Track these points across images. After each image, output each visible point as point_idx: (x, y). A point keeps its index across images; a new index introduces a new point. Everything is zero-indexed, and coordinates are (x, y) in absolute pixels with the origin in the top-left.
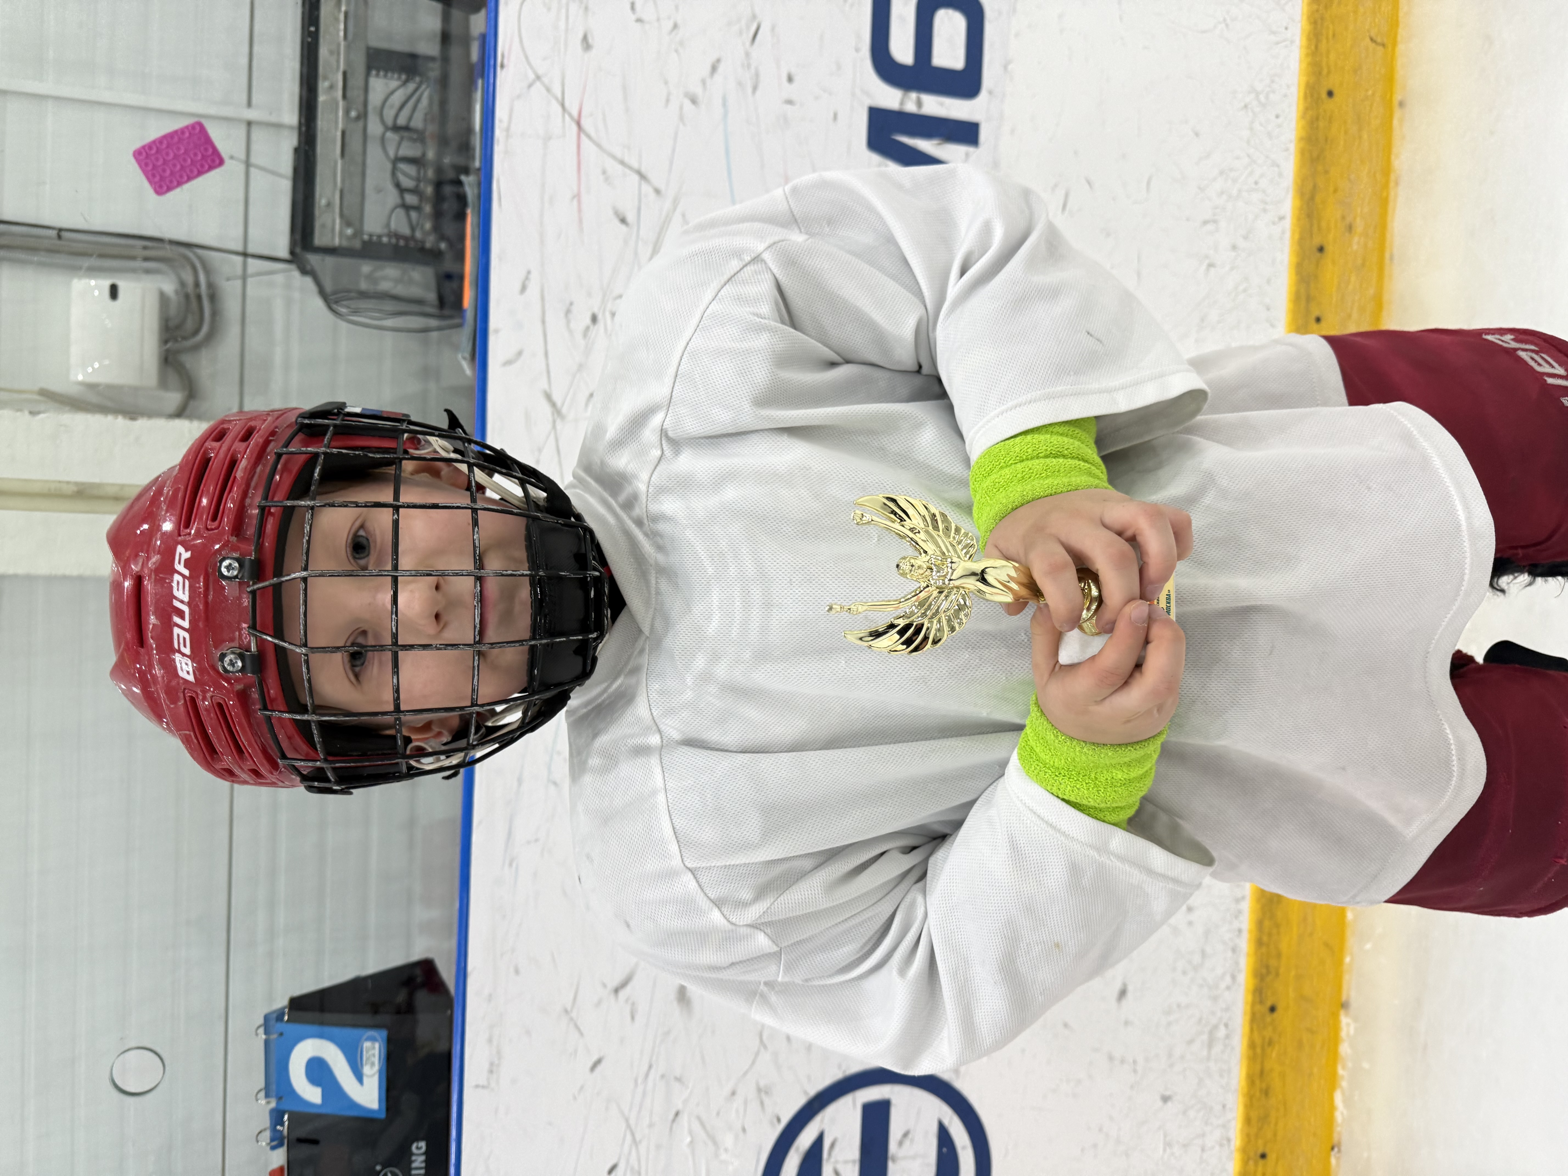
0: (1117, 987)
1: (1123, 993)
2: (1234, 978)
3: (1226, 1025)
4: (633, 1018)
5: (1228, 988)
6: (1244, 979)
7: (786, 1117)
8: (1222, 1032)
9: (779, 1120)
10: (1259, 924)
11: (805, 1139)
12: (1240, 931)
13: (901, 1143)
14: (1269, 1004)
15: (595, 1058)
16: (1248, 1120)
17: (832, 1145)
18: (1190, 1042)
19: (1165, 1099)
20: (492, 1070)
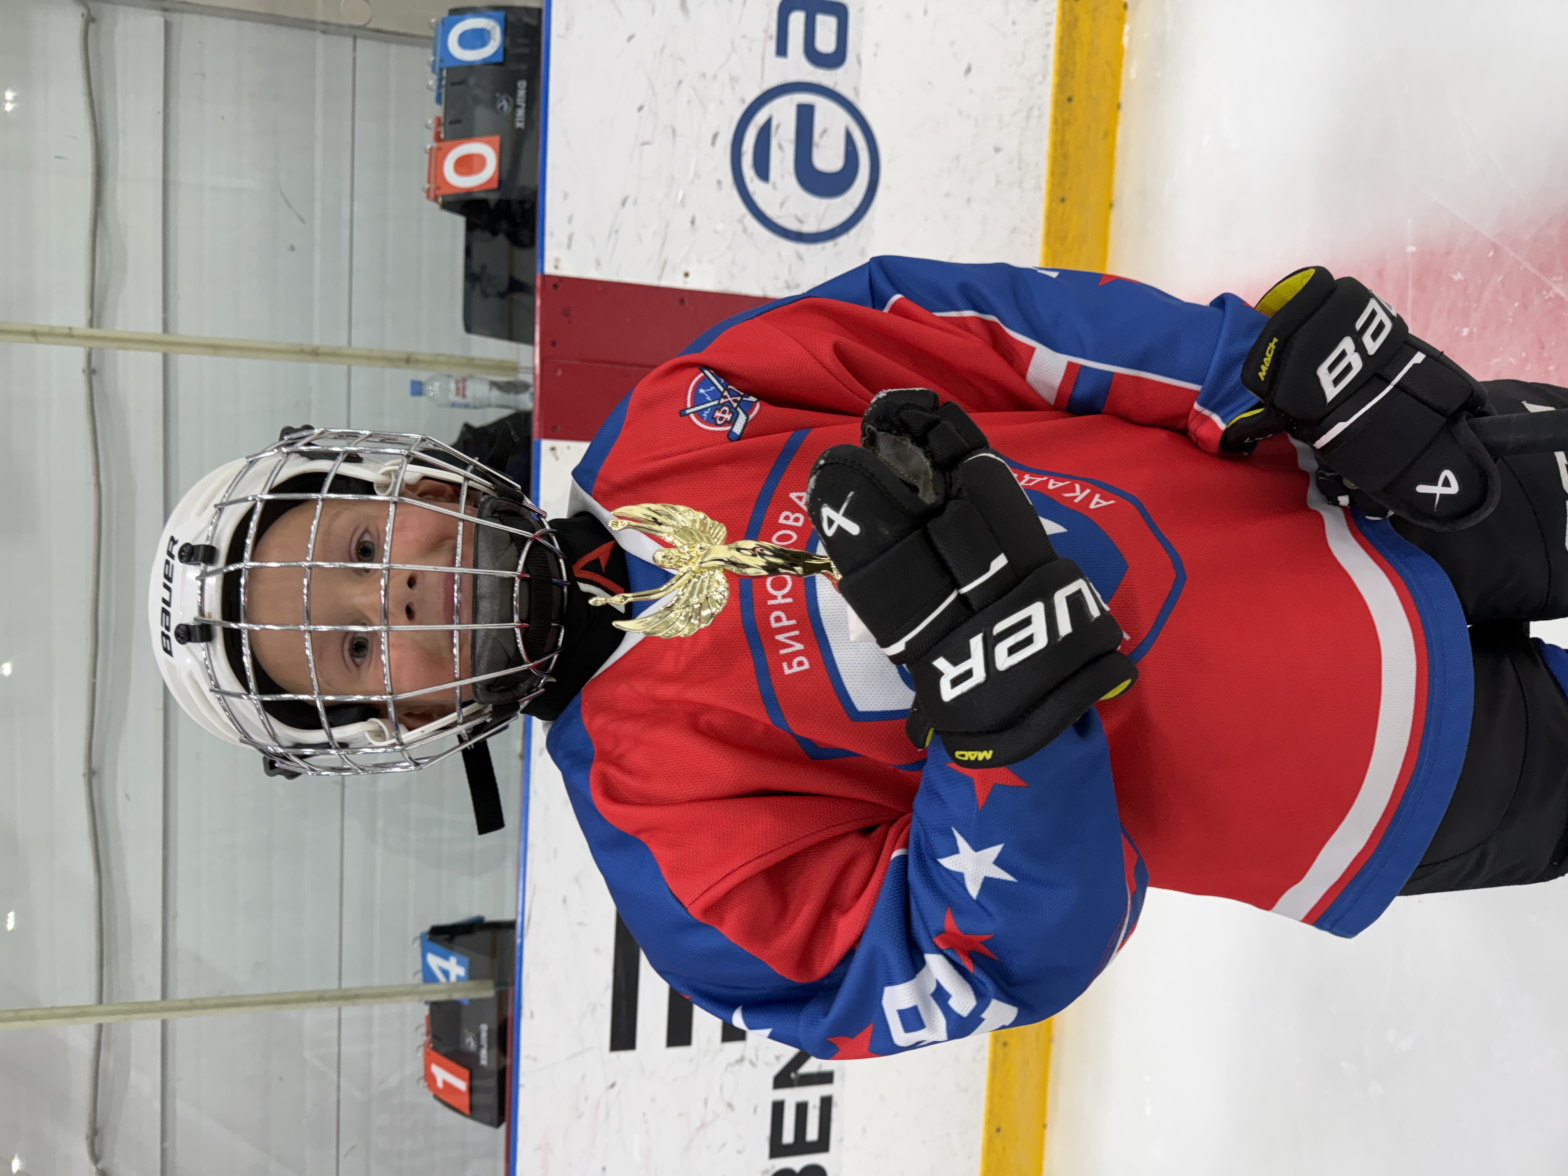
0: (964, 67)
1: (968, 70)
2: (1044, 77)
3: (1039, 109)
4: (653, 12)
5: (1040, 83)
6: (1051, 79)
7: (749, 99)
8: (1035, 112)
9: (743, 101)
10: (1061, 39)
11: (760, 118)
12: (1049, 46)
13: (821, 136)
15: (630, 34)
16: (1053, 173)
17: (778, 127)
18: (1014, 114)
20: (567, 27)
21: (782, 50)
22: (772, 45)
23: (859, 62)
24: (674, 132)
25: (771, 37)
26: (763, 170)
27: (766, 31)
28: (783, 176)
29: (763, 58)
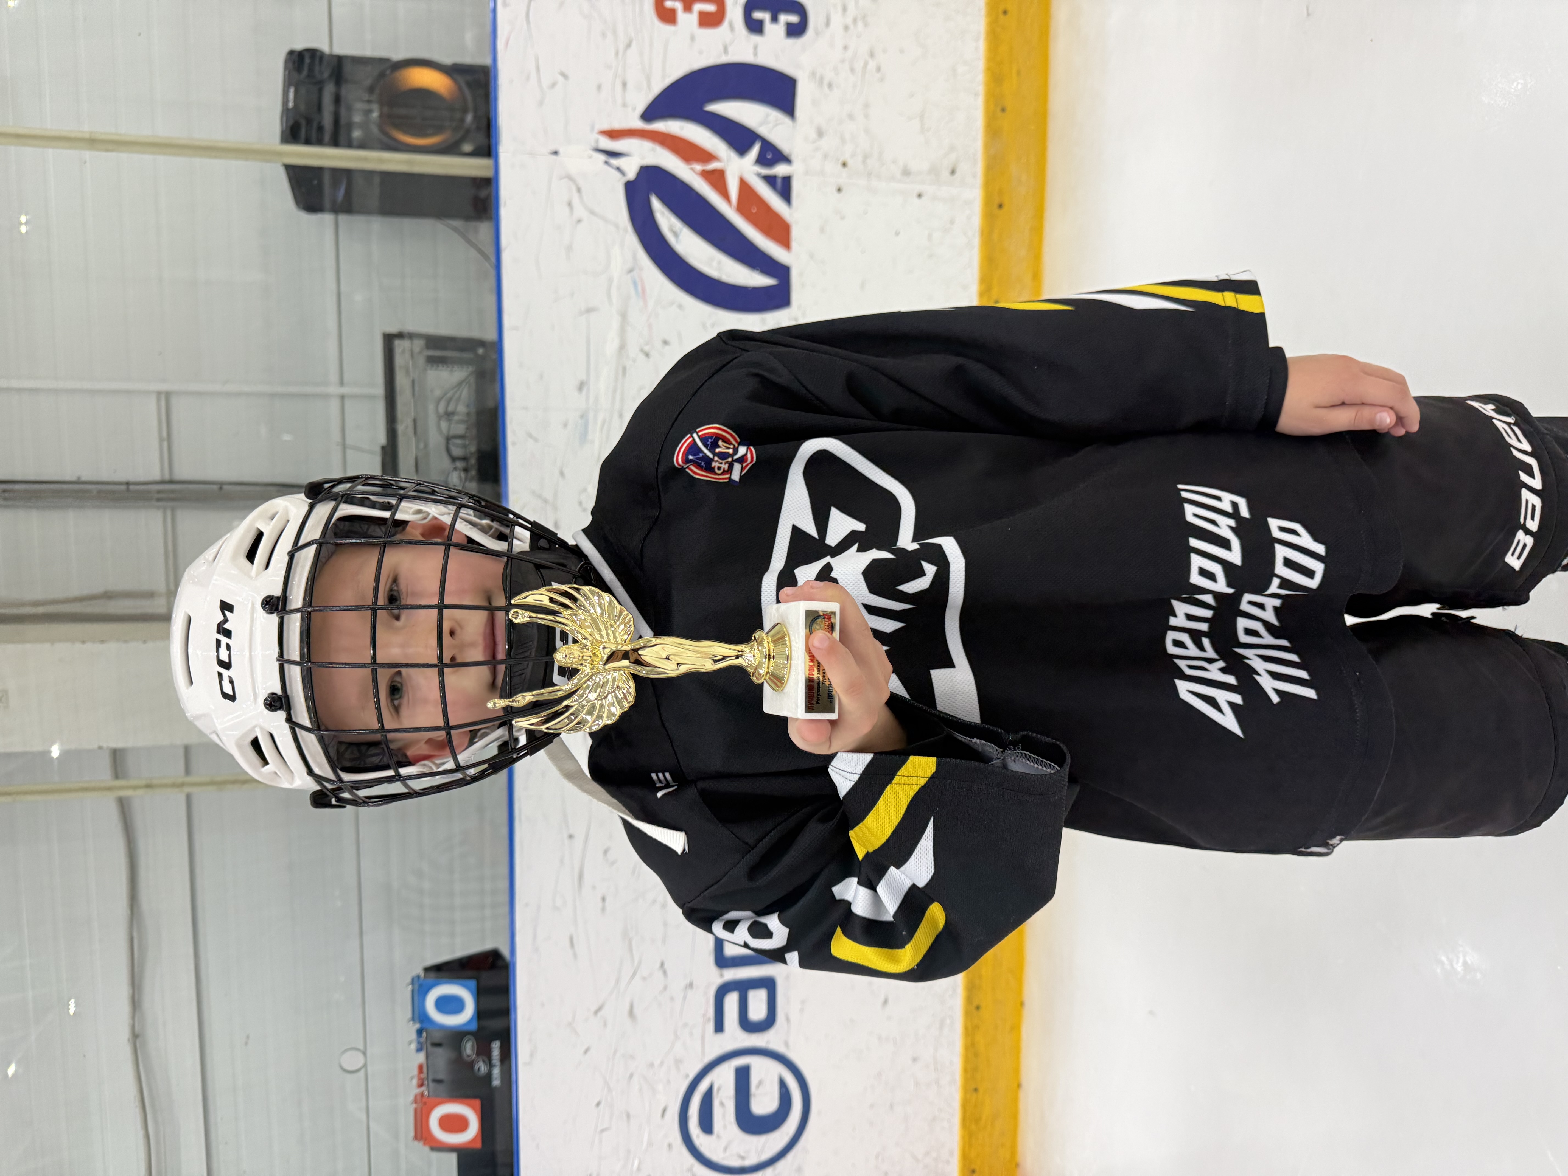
0: (883, 998)
1: (886, 1002)
2: (954, 990)
3: (951, 1018)
4: (605, 1025)
5: (952, 996)
7: (692, 1074)
8: (948, 1021)
9: (687, 1076)
14: (975, 1003)
15: (585, 1047)
16: (965, 1070)
17: (719, 1089)
18: (929, 1028)
19: (915, 1060)
20: (532, 1055)
21: (719, 1027)
22: (711, 1026)
23: (788, 1019)
24: (628, 1116)
25: (709, 1020)
26: (707, 1126)
27: (704, 1015)
28: (725, 1127)
29: (703, 1038)
